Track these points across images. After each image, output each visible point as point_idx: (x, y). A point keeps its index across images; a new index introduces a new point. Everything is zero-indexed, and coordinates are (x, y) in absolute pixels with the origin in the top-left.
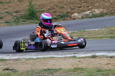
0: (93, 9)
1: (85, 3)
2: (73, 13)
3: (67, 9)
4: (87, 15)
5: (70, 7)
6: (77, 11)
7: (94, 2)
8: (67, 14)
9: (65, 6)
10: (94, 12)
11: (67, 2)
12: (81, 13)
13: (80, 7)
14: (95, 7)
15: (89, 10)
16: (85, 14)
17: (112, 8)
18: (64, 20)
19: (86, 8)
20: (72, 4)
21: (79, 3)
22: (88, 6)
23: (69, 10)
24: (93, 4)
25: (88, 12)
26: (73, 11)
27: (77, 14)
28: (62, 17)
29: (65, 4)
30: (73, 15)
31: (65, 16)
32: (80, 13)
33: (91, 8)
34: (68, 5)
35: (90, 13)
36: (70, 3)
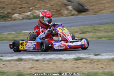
0: (34, 11)
1: (26, 4)
2: (14, 14)
3: (8, 9)
4: (28, 16)
5: (11, 8)
6: (18, 12)
7: (35, 3)
8: (8, 15)
9: (6, 7)
10: (35, 13)
11: (8, 3)
12: (22, 14)
13: (21, 8)
14: (36, 9)
15: (30, 11)
16: (25, 15)
17: (53, 9)
18: (5, 20)
19: (27, 9)
20: (13, 4)
21: (20, 3)
22: (29, 7)
23: (10, 11)
24: (34, 5)
25: (29, 13)
26: (14, 12)
27: (18, 15)
28: (2, 18)
29: (6, 4)
30: (13, 16)
31: (5, 17)
32: (20, 14)
33: (32, 10)
34: (9, 6)
35: (31, 14)
36: (10, 3)
